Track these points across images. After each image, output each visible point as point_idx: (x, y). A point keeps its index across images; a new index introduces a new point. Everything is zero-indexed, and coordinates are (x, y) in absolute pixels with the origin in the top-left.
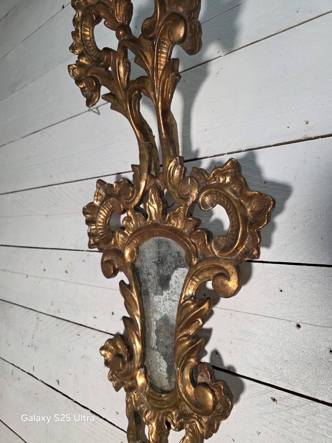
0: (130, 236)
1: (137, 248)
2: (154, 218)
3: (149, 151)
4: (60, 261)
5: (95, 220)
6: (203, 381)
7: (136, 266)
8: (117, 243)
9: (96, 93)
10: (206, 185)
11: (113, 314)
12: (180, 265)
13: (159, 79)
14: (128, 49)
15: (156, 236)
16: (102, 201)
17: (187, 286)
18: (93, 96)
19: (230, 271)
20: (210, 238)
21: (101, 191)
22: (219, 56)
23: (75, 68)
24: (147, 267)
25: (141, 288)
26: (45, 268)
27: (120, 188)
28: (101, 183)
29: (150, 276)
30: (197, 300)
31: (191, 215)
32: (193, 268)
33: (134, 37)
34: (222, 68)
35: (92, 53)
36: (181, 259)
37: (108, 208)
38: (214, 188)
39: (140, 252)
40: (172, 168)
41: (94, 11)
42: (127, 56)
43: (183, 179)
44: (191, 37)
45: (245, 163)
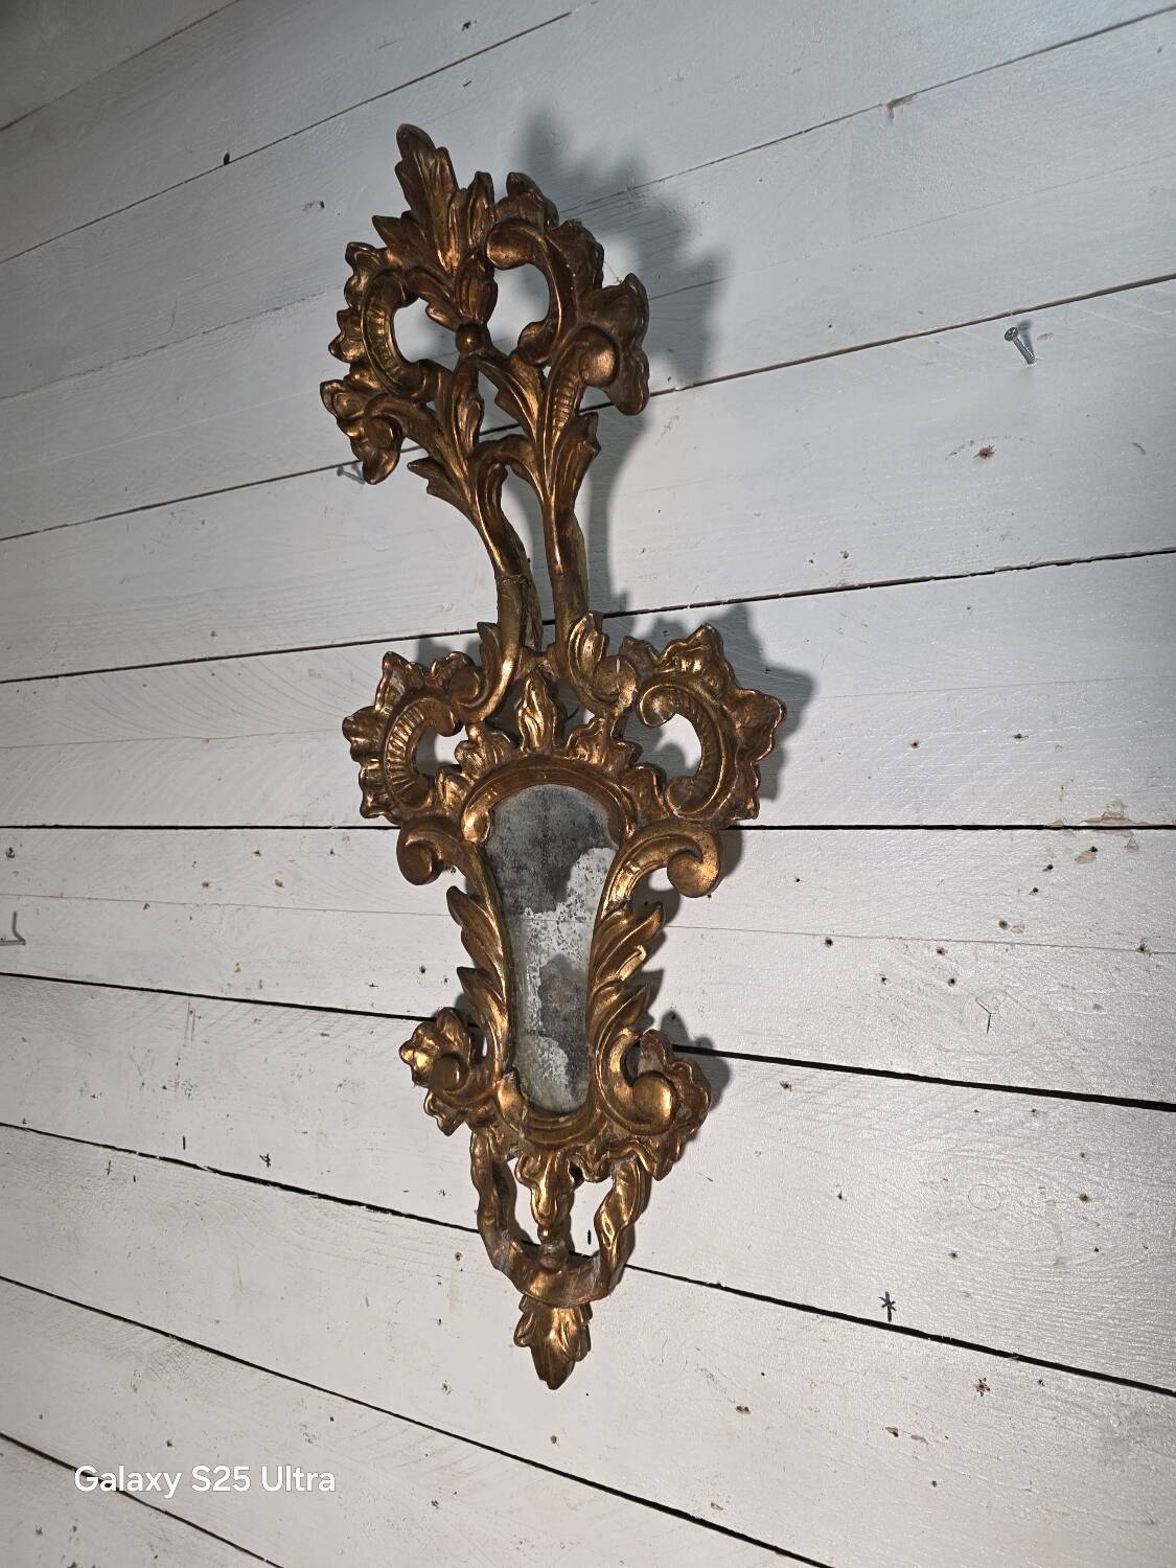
0: (475, 784)
1: (493, 812)
2: (537, 744)
3: (521, 594)
4: (255, 857)
5: (380, 750)
6: (651, 1068)
7: (488, 851)
8: (441, 802)
9: (391, 452)
10: (654, 675)
11: (423, 971)
12: (596, 843)
13: (553, 448)
14: (481, 374)
15: (542, 782)
16: (397, 704)
17: (613, 884)
18: (381, 458)
19: (702, 845)
20: (663, 783)
21: (394, 681)
22: (671, 387)
23: (337, 391)
25: (502, 899)
26: (206, 880)
27: (447, 674)
28: (392, 660)
30: (634, 910)
31: (619, 736)
32: (628, 843)
33: (497, 351)
34: (677, 417)
35: (388, 365)
36: (599, 830)
37: (415, 722)
38: (670, 681)
39: (499, 819)
40: (579, 636)
41: (404, 281)
42: (477, 387)
43: (603, 660)
44: (627, 379)
45: (728, 629)
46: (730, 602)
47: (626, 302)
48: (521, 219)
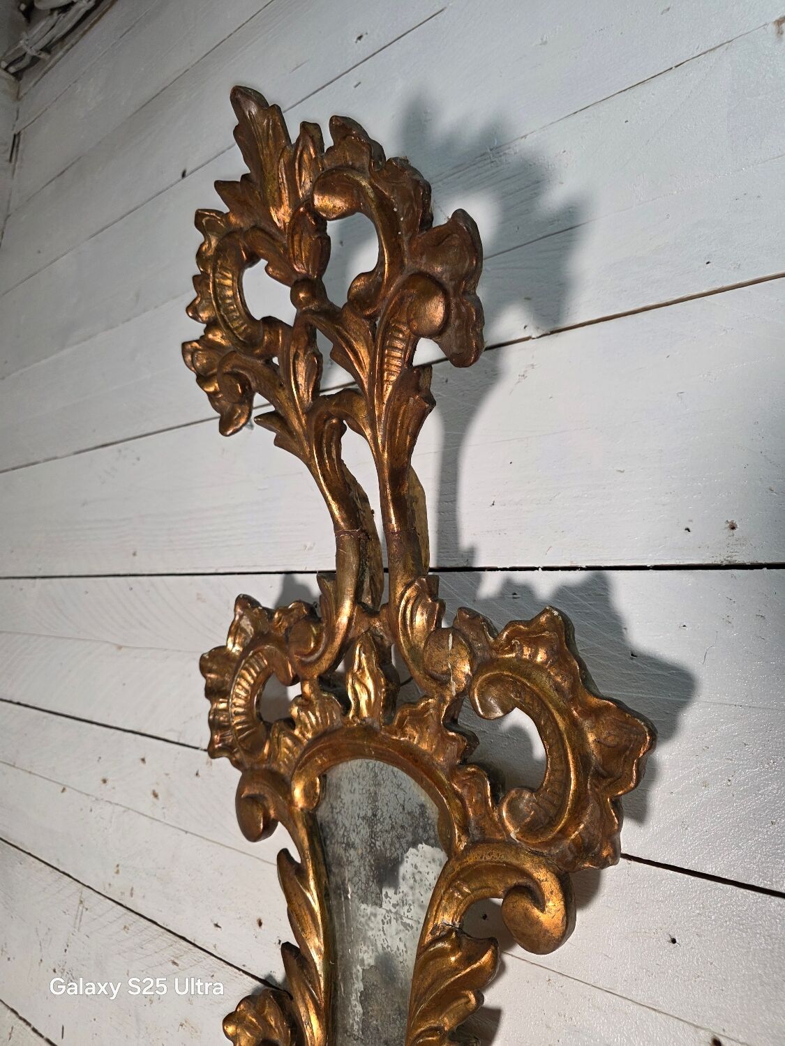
0: (308, 744)
1: (323, 777)
2: (365, 713)
3: (359, 550)
4: (141, 764)
5: (228, 689)
7: (319, 819)
8: (276, 757)
9: (243, 408)
10: (491, 659)
11: (260, 924)
12: (425, 839)
13: (385, 402)
14: (318, 330)
15: (369, 757)
16: (246, 645)
17: (440, 903)
18: (235, 412)
19: (546, 888)
20: (499, 791)
21: (246, 624)
22: (527, 336)
23: (196, 350)
24: (346, 827)
25: (328, 877)
26: (105, 776)
27: (289, 623)
28: (245, 602)
29: (352, 852)
30: (464, 942)
31: (451, 722)
32: (457, 859)
33: (332, 304)
34: (533, 365)
35: (236, 324)
36: (429, 824)
37: (260, 666)
38: (510, 670)
39: (329, 785)
40: (411, 602)
41: (243, 242)
42: (315, 342)
43: (435, 634)
44: (459, 328)
45: (585, 600)
46: (588, 568)
47: (456, 242)
48: (348, 166)
